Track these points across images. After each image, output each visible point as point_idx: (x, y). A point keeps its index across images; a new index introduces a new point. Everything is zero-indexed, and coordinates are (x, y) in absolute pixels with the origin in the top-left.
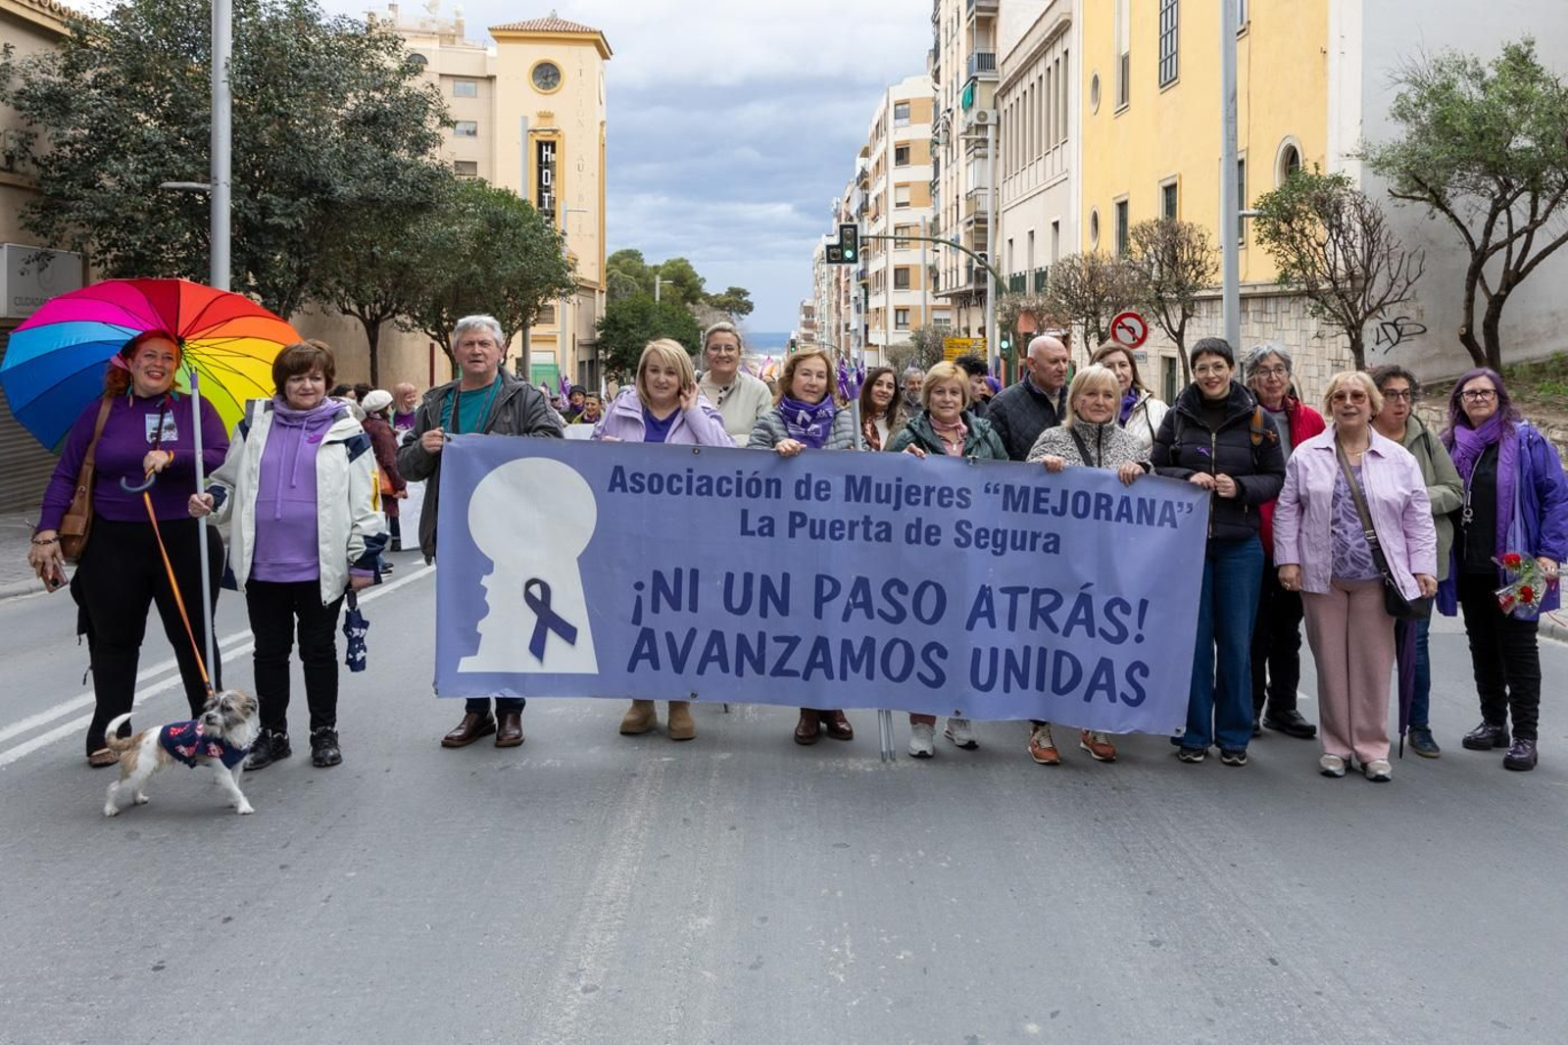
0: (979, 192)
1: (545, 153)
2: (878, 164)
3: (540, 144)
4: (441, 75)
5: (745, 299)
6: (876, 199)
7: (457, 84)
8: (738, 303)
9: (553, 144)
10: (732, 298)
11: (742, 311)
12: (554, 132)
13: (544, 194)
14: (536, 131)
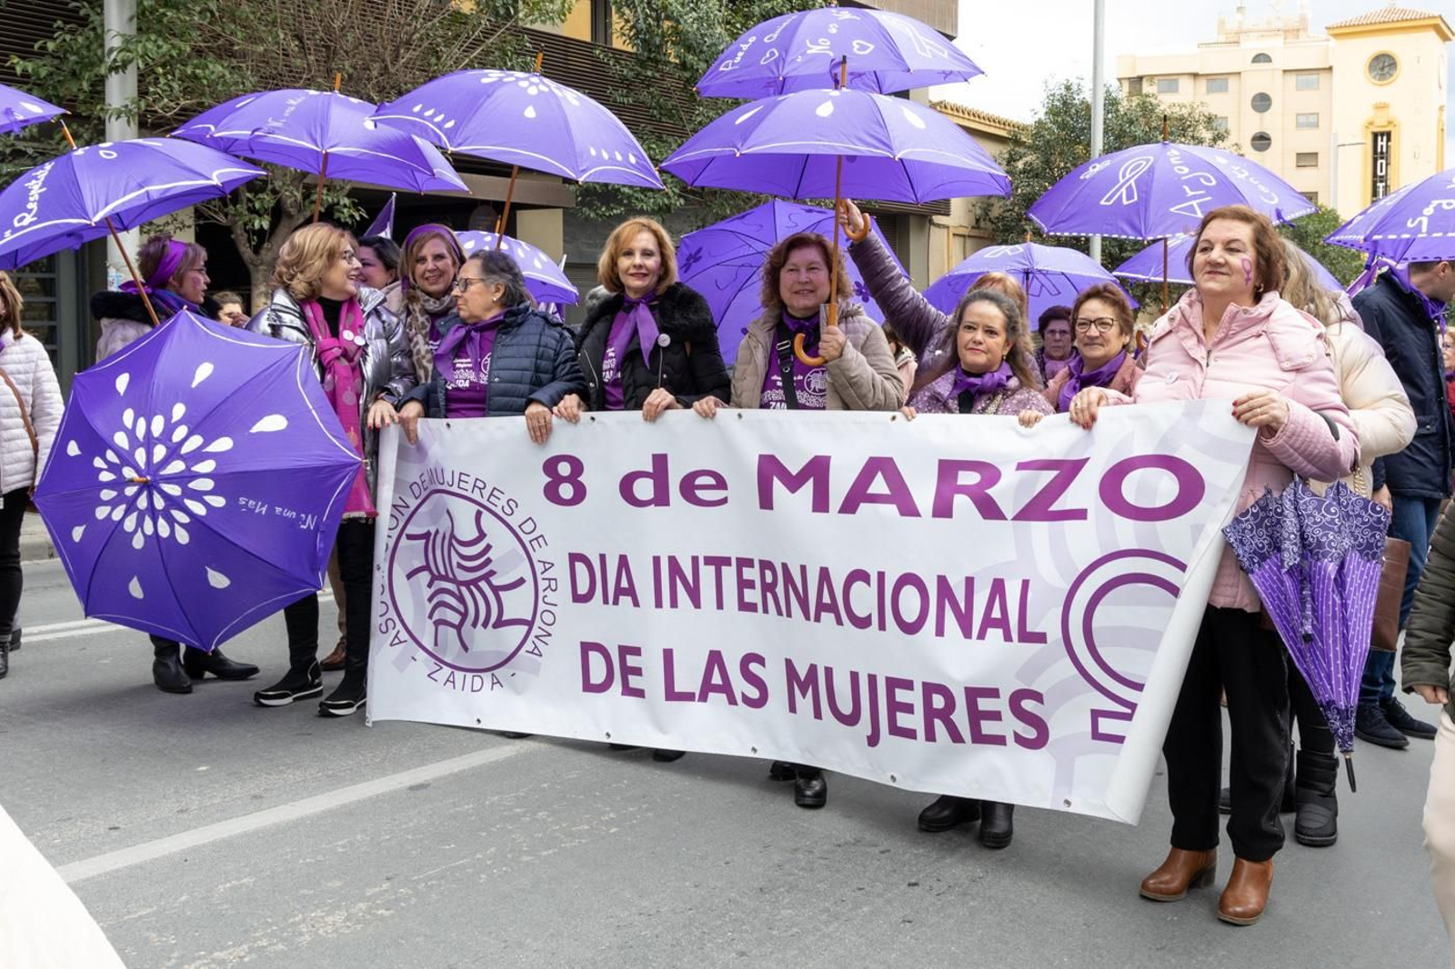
1: (1380, 143)
3: (1375, 135)
9: (1389, 134)
12: (1390, 123)
13: (1379, 184)
14: (1371, 123)
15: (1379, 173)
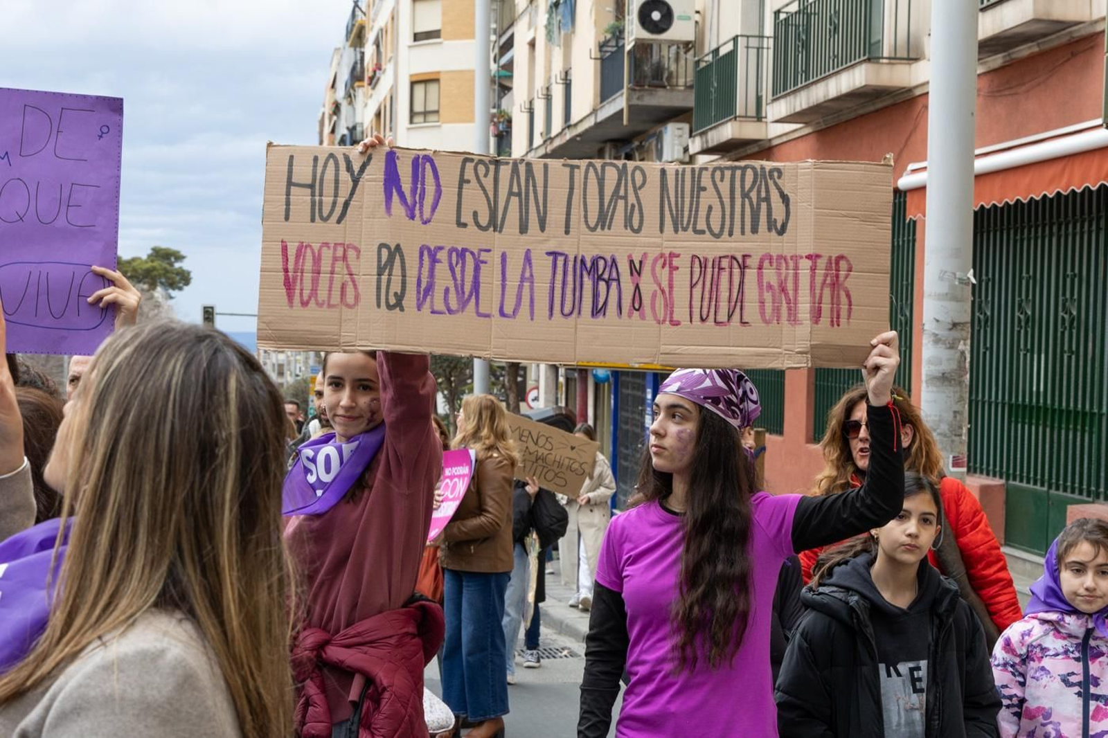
5: (177, 265)
8: (166, 271)
10: (156, 264)
11: (172, 285)
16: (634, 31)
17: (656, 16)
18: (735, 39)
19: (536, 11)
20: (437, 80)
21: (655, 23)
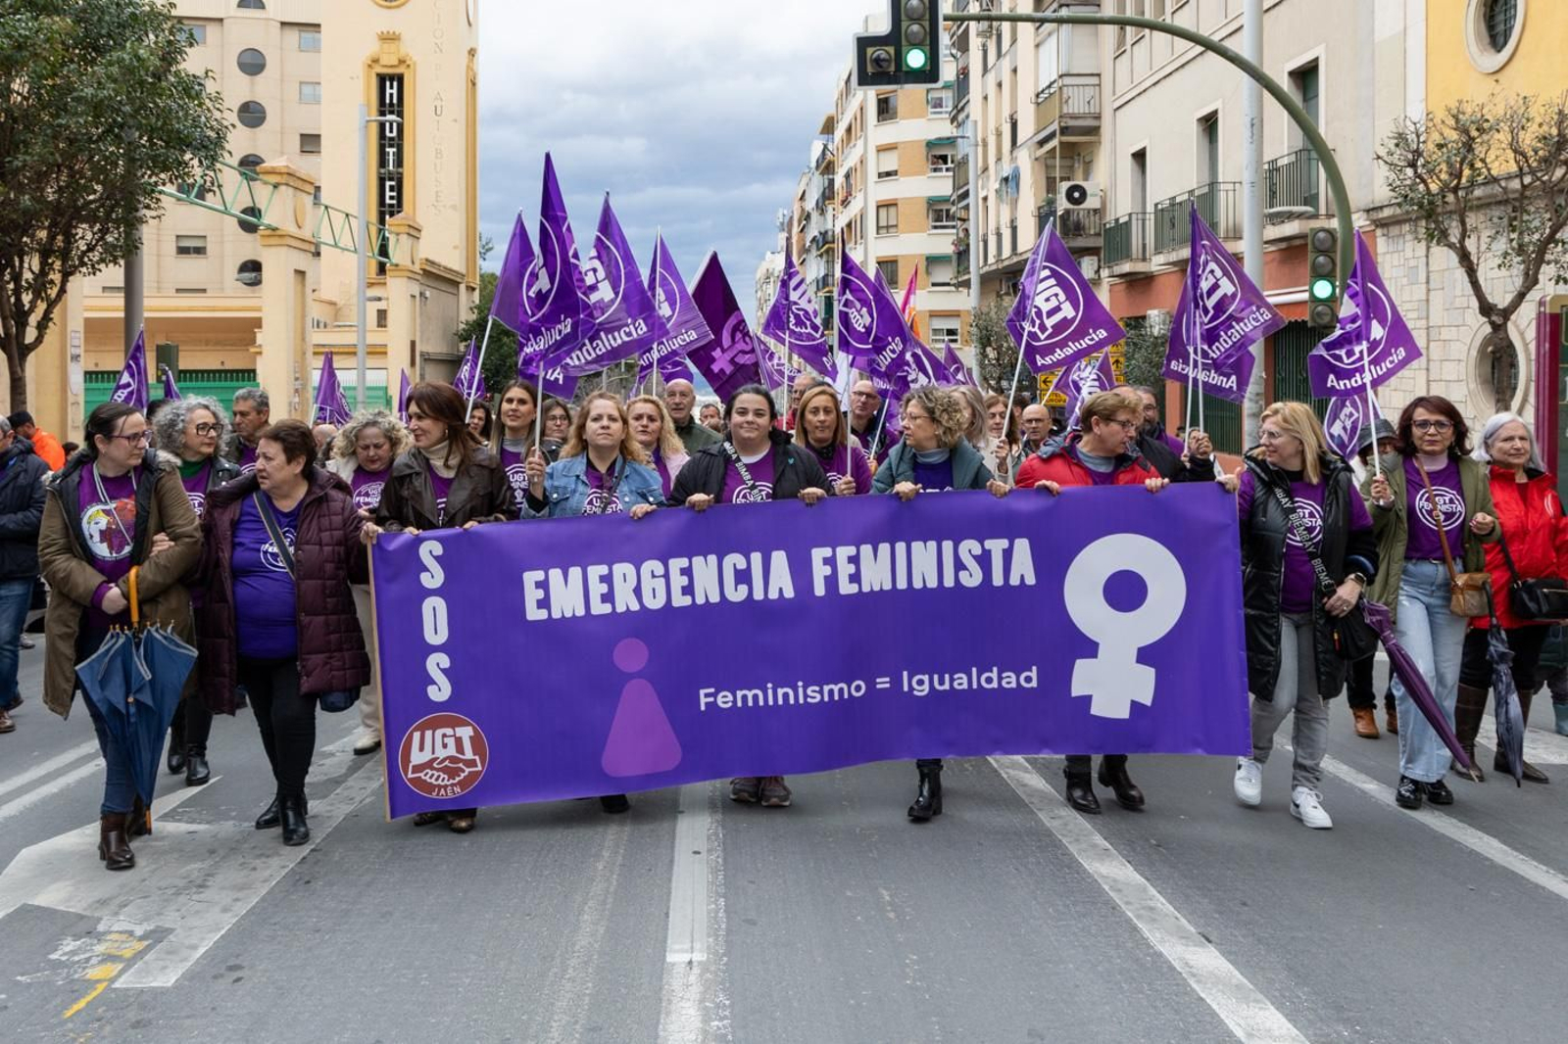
0: (1067, 81)
1: (388, 91)
2: (849, 130)
3: (382, 79)
4: (283, 24)
6: (847, 176)
7: (303, 34)
9: (400, 79)
12: (402, 62)
13: (387, 150)
14: (376, 61)
15: (388, 134)
16: (1062, 204)
17: (1076, 195)
18: (1130, 215)
19: (988, 177)
20: (896, 205)
21: (1076, 199)
